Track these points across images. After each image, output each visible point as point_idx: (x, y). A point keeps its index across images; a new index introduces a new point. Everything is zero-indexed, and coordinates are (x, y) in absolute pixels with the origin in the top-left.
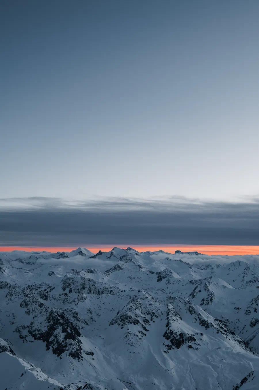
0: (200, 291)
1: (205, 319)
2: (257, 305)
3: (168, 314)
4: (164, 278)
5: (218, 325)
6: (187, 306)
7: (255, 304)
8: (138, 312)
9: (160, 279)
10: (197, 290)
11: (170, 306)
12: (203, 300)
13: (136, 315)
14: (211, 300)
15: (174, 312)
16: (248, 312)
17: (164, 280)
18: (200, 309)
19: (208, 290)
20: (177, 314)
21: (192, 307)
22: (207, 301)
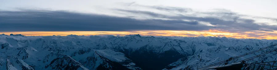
0: (22, 53)
1: (24, 65)
2: (48, 58)
3: (7, 64)
4: (5, 47)
5: (30, 68)
6: (16, 60)
7: (47, 58)
9: (3, 48)
10: (21, 52)
11: (8, 60)
12: (24, 57)
14: (27, 57)
15: (10, 63)
16: (44, 62)
17: (5, 49)
18: (22, 61)
19: (26, 52)
20: (11, 63)
21: (18, 60)
22: (25, 57)
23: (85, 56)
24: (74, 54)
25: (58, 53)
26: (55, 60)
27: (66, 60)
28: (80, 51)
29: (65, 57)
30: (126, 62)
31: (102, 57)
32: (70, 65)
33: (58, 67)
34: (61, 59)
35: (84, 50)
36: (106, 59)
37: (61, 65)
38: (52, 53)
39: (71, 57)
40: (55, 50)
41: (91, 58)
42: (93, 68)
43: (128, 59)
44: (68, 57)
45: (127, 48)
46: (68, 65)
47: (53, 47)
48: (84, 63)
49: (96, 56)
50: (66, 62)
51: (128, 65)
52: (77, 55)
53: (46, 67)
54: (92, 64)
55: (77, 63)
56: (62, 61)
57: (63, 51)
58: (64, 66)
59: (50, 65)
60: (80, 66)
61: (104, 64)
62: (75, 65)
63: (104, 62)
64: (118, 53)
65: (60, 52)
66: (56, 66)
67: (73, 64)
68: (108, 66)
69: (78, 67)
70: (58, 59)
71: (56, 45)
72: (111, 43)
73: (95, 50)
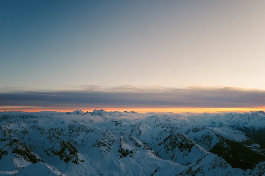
0: (135, 130)
1: (138, 143)
2: (162, 135)
3: (120, 141)
4: (119, 124)
5: (144, 145)
6: (130, 137)
7: (160, 135)
8: (106, 140)
9: (116, 125)
10: (134, 129)
11: (122, 137)
12: (137, 134)
13: (105, 142)
14: (141, 134)
15: (123, 140)
16: (157, 139)
17: (119, 125)
18: (135, 138)
19: (139, 129)
20: (125, 141)
21: (132, 138)
22: (139, 135)
23: (200, 134)
24: (188, 132)
25: (172, 130)
26: (168, 137)
27: (180, 137)
28: (194, 128)
29: (179, 134)
30: (248, 143)
31: (218, 136)
32: (184, 143)
33: (171, 145)
34: (174, 136)
35: (198, 128)
36: (223, 138)
37: (175, 143)
38: (165, 130)
39: (185, 134)
40: (169, 127)
41: (206, 136)
42: (209, 147)
43: (249, 139)
44: (182, 135)
45: (248, 126)
46: (182, 143)
47: (166, 124)
48: (198, 142)
49: (212, 134)
50: (179, 140)
51: (250, 146)
52: (191, 133)
53: (159, 144)
54: (207, 143)
55: (191, 141)
56: (176, 139)
57: (177, 128)
58: (177, 144)
59: (164, 142)
60: (194, 145)
61: (222, 144)
62: (190, 143)
63: (221, 141)
64: (237, 131)
65: (173, 129)
66: (169, 144)
67: (188, 143)
68: (226, 146)
69: (193, 145)
70: (171, 136)
71: (169, 123)
72: (228, 120)
73: (210, 128)
